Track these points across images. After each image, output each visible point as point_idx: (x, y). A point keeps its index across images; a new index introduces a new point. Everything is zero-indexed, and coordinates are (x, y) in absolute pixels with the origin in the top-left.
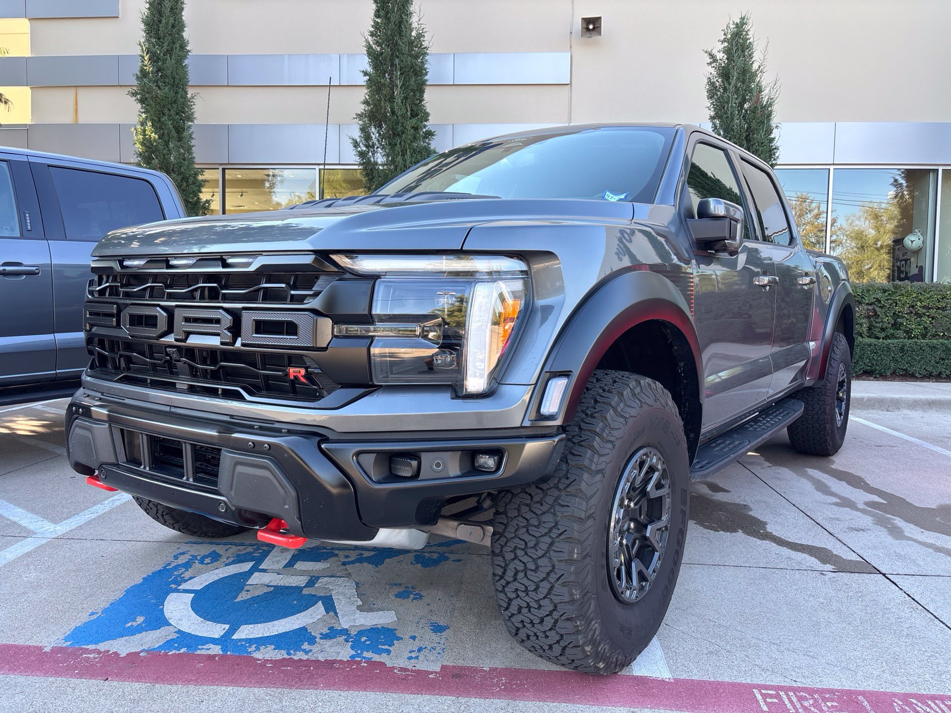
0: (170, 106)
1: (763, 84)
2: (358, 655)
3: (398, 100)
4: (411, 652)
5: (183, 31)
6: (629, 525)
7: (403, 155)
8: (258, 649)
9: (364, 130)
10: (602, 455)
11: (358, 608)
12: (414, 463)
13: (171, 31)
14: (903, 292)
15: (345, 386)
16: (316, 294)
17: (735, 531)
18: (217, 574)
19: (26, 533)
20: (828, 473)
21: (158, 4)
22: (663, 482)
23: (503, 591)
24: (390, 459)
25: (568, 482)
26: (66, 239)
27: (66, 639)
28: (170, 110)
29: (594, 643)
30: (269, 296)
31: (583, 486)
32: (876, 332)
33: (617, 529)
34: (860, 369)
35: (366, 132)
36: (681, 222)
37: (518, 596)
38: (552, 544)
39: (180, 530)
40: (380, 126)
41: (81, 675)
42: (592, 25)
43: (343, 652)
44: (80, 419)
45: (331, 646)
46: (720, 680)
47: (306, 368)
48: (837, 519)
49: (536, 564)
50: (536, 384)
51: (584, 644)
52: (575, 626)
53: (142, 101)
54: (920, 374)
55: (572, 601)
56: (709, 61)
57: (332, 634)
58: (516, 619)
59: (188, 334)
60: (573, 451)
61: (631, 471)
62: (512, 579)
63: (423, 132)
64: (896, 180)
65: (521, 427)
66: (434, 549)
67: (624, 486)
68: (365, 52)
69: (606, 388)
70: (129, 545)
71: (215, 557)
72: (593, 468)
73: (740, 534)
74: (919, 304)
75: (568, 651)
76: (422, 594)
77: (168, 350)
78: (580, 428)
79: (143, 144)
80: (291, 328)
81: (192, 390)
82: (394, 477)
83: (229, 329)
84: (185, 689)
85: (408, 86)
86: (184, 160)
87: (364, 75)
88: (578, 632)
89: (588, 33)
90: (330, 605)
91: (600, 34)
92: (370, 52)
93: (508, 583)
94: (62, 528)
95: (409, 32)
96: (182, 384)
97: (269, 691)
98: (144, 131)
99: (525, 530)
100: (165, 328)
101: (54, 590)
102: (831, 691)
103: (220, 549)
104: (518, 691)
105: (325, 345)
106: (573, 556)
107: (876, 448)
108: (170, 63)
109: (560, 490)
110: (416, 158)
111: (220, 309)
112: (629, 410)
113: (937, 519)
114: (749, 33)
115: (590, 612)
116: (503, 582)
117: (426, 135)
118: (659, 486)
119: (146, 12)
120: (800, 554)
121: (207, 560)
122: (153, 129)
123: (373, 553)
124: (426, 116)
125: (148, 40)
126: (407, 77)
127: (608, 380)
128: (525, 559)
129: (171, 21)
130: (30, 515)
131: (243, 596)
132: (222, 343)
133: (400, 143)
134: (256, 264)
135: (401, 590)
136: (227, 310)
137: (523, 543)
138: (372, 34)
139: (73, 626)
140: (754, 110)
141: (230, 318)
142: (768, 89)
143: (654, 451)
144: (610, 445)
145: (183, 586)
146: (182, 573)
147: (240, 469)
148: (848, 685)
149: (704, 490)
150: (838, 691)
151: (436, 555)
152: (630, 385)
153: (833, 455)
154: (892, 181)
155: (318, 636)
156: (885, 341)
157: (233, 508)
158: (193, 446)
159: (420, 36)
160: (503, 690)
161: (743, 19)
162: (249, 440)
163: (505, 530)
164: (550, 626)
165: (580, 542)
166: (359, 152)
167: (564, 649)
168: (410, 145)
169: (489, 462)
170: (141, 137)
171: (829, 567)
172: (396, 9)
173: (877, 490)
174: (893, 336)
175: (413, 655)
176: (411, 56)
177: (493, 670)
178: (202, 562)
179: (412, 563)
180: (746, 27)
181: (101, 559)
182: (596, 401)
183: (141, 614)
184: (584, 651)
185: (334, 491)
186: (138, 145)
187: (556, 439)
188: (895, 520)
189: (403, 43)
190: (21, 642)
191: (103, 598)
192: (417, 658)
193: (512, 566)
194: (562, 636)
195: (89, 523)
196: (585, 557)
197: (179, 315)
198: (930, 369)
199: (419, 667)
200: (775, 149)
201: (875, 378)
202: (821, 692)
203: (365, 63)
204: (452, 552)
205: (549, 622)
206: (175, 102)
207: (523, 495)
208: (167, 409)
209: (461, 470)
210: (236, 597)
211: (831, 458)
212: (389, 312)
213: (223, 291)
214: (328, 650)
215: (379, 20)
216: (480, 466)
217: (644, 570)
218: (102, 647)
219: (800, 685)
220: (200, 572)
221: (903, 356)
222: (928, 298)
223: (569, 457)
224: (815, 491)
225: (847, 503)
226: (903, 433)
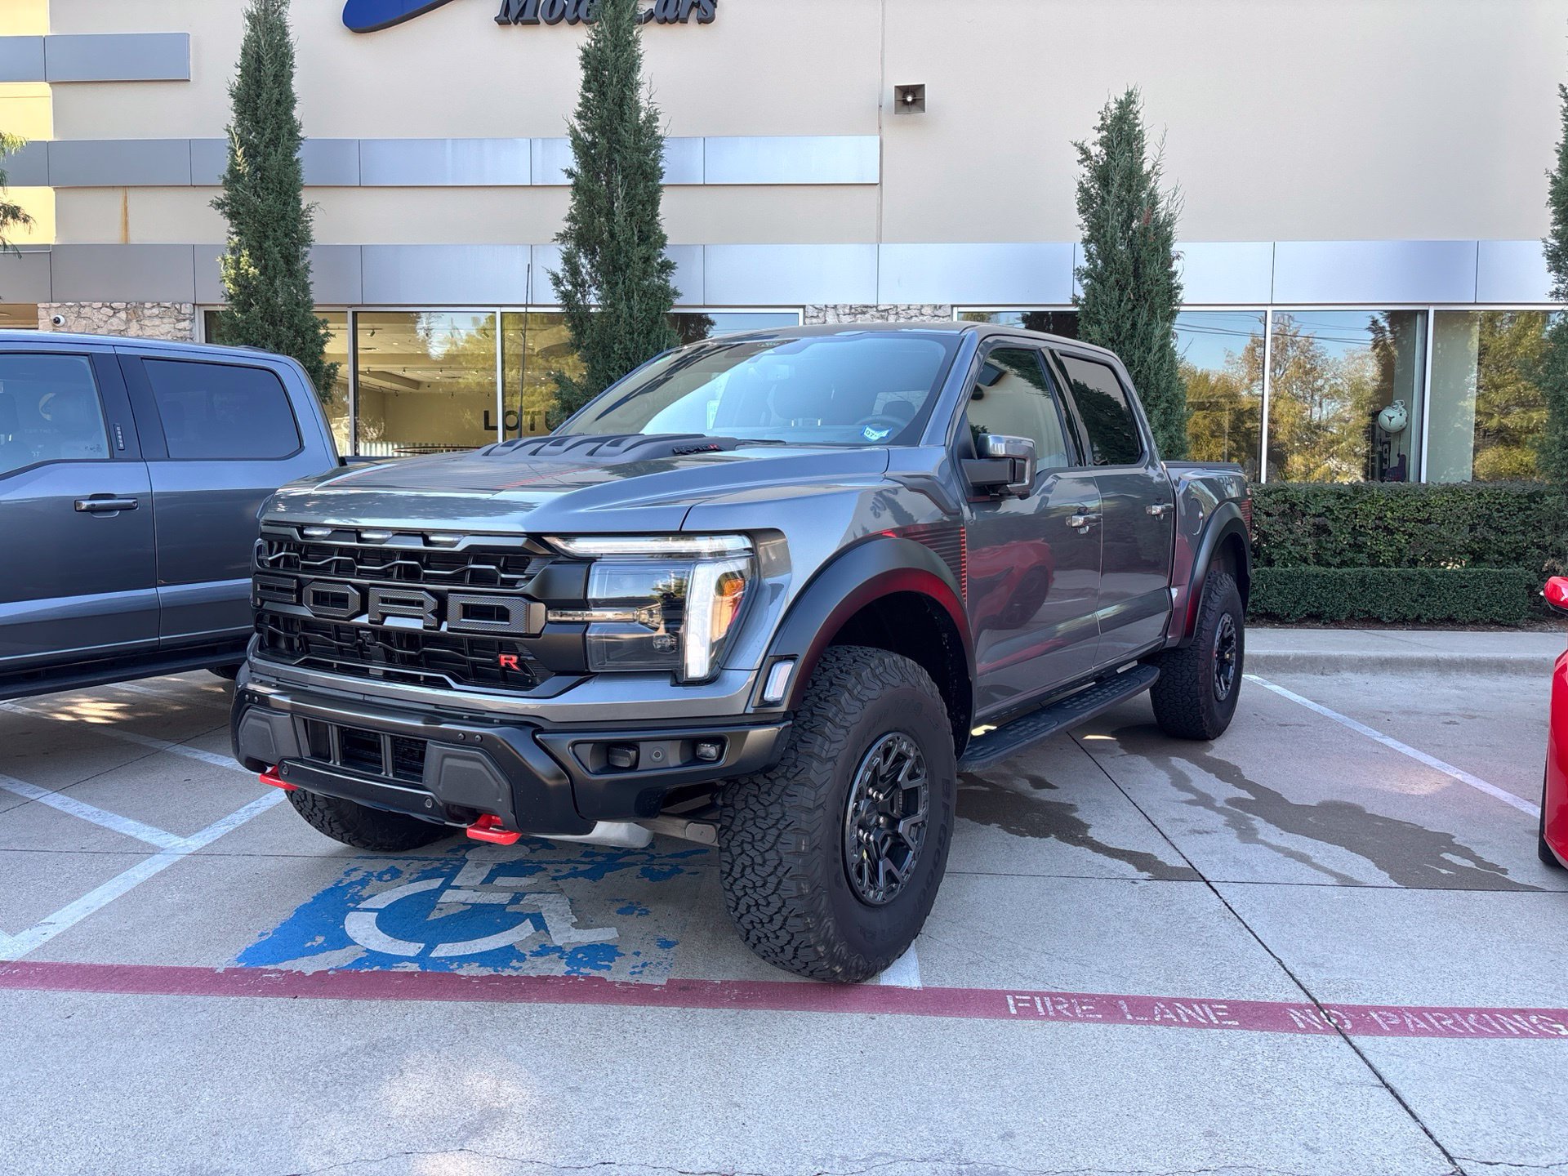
0: (275, 224)
1: (1160, 191)
2: (574, 971)
3: (619, 218)
4: (633, 968)
5: (293, 108)
6: (878, 819)
7: (628, 300)
8: (460, 966)
9: (569, 260)
10: (834, 742)
11: (573, 925)
12: (633, 753)
13: (276, 110)
14: (1365, 497)
15: (560, 673)
16: (529, 579)
17: (1047, 835)
18: (401, 892)
19: (151, 851)
20: (1197, 763)
21: (255, 69)
22: (918, 771)
23: (731, 890)
24: (606, 750)
25: (796, 771)
26: (168, 458)
27: (239, 960)
28: (275, 231)
29: (829, 945)
30: (479, 578)
31: (812, 774)
32: (1328, 556)
33: (856, 820)
34: (1303, 612)
35: (571, 263)
36: (953, 466)
37: (746, 894)
38: (779, 836)
39: (349, 842)
40: (594, 252)
41: (265, 994)
42: (911, 97)
43: (560, 969)
44: (253, 708)
45: (543, 963)
46: (973, 987)
47: (519, 655)
48: (1182, 820)
49: (763, 857)
50: (760, 669)
51: (817, 943)
52: (805, 924)
53: (232, 216)
54: (1390, 618)
55: (801, 896)
56: (1080, 157)
57: (543, 951)
58: (745, 920)
59: (384, 616)
60: (803, 738)
61: (873, 758)
62: (739, 875)
63: (658, 264)
64: (1375, 322)
65: (744, 714)
66: (665, 860)
67: (865, 775)
68: (570, 144)
69: (844, 669)
70: (287, 861)
71: (395, 874)
72: (824, 754)
73: (1052, 840)
74: (1389, 514)
75: (800, 952)
76: (649, 909)
77: (361, 632)
78: (812, 714)
79: (235, 281)
80: (503, 614)
81: (388, 677)
82: (611, 768)
83: (433, 613)
84: (385, 1004)
85: (635, 195)
86: (297, 305)
87: (568, 177)
88: (809, 930)
89: (906, 107)
90: (539, 922)
91: (923, 110)
92: (578, 143)
93: (736, 880)
94: (195, 843)
95: (635, 115)
96: (377, 669)
97: (478, 1004)
98: (238, 262)
99: (752, 822)
100: (358, 609)
101: (209, 911)
102: (1092, 997)
103: (399, 864)
104: (750, 1001)
105: (538, 632)
106: (801, 848)
107: (1278, 728)
108: (275, 159)
109: (788, 779)
110: (648, 304)
111: (422, 592)
112: (867, 692)
113: (1310, 819)
114: (1139, 116)
115: (821, 908)
116: (731, 879)
117: (662, 267)
118: (912, 776)
119: (236, 80)
120: (1116, 861)
121: (386, 877)
122: (251, 260)
123: (591, 866)
124: (662, 241)
125: (240, 124)
126: (633, 182)
127: (848, 659)
128: (752, 853)
129: (276, 96)
130: (148, 828)
131: (435, 915)
132: (425, 627)
133: (624, 283)
134: (463, 544)
135: (625, 905)
136: (430, 592)
137: (750, 836)
138: (579, 116)
139: (243, 947)
140: (1144, 232)
141: (434, 600)
142: (1166, 199)
143: (902, 736)
144: (843, 731)
145: (362, 905)
146: (359, 891)
147: (448, 762)
148: (1112, 990)
149: (1024, 786)
150: (1098, 996)
151: (669, 867)
152: (872, 665)
153: (1214, 739)
154: (1368, 323)
155: (528, 954)
156: (1338, 571)
157: (441, 804)
158: (394, 740)
159: (652, 118)
160: (734, 1001)
161: (1129, 94)
162: (459, 732)
163: (732, 823)
164: (780, 924)
165: (807, 833)
166: (562, 292)
167: (796, 949)
168: (638, 284)
169: (710, 750)
170: (233, 272)
171: (1146, 875)
172: (615, 80)
173: (1251, 783)
174: (1352, 563)
175: (637, 970)
176: (638, 150)
177: (724, 983)
178: (380, 878)
179: (637, 877)
180: (1135, 108)
181: (255, 876)
182: (831, 684)
183: (320, 933)
184: (816, 952)
185: (551, 783)
186: (228, 284)
187: (782, 726)
188: (1254, 820)
189: (626, 131)
190: (186, 964)
191: (270, 919)
192: (641, 972)
193: (739, 862)
194: (792, 935)
195: (228, 835)
196: (814, 849)
197: (375, 595)
198: (1404, 610)
199: (642, 981)
200: (1175, 288)
201: (1325, 624)
202: (1079, 997)
203: (569, 159)
204: (688, 864)
205: (778, 919)
206: (283, 218)
207: (751, 786)
208: (360, 697)
209: (681, 760)
210: (427, 916)
211: (1211, 742)
212: (605, 596)
213: (426, 571)
214: (540, 966)
215: (590, 95)
216: (702, 756)
217: (895, 870)
218: (283, 966)
219: (1059, 991)
220: (379, 891)
221: (1364, 591)
222: (1403, 507)
223: (799, 744)
224: (1170, 786)
225: (1205, 801)
226: (1328, 707)
